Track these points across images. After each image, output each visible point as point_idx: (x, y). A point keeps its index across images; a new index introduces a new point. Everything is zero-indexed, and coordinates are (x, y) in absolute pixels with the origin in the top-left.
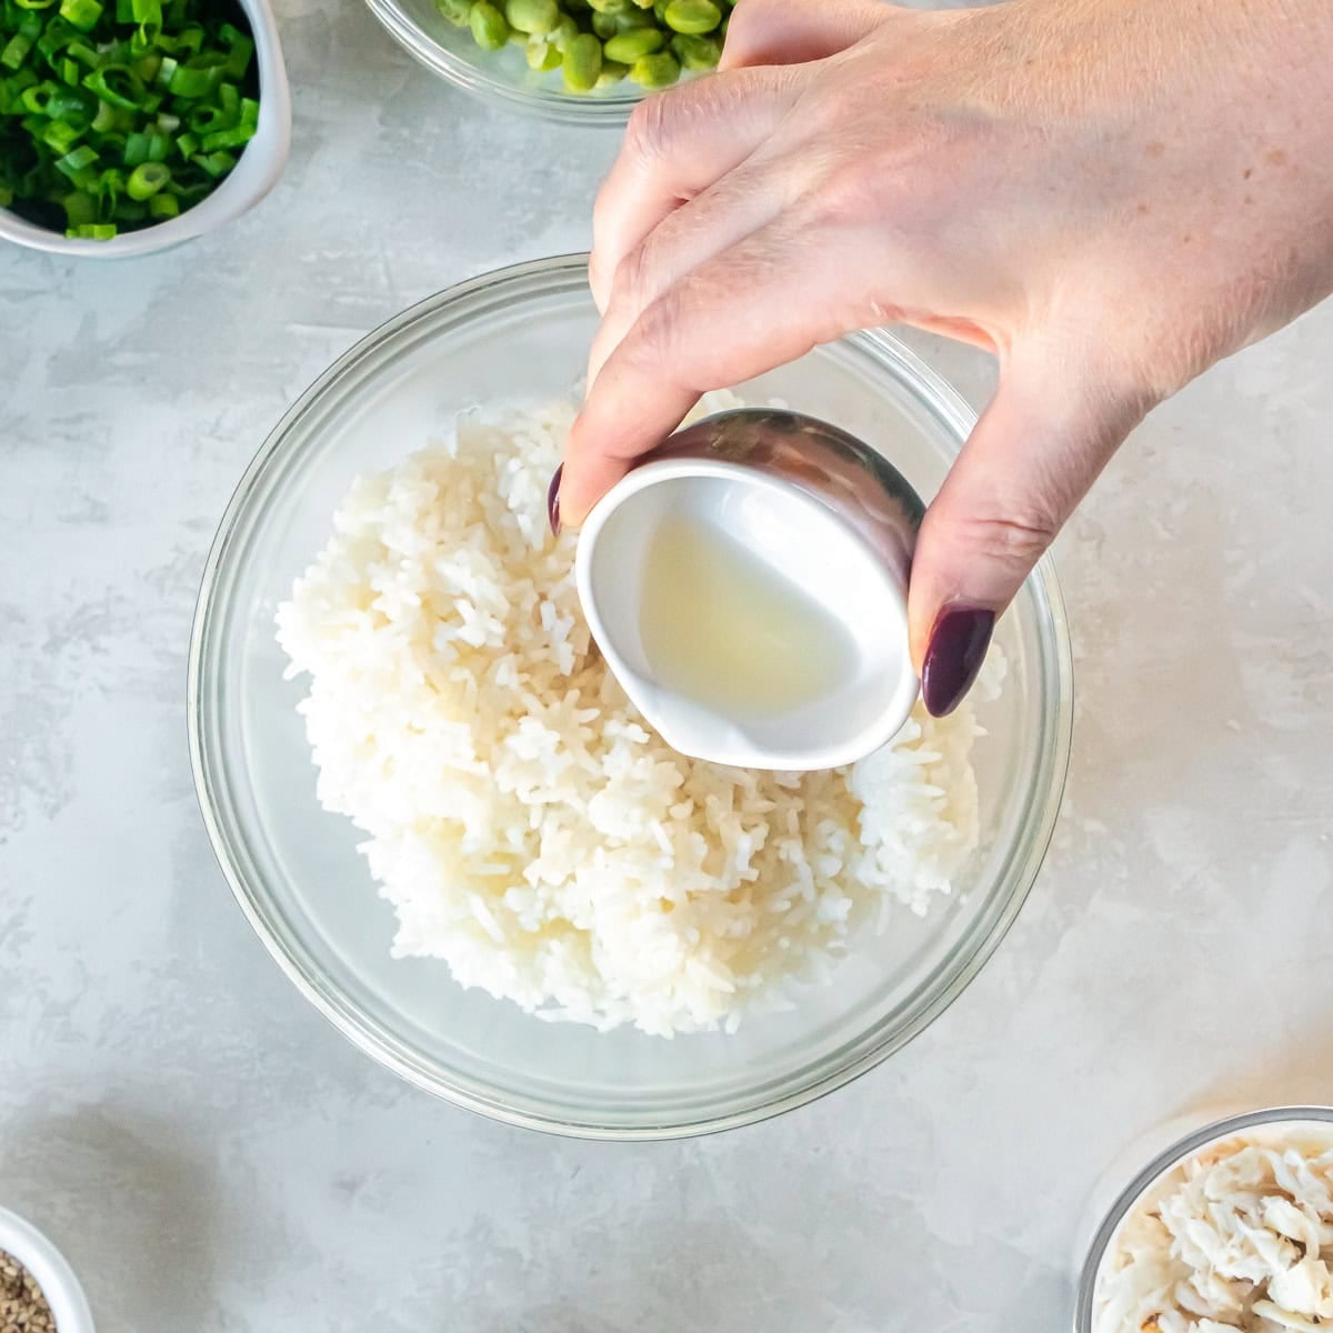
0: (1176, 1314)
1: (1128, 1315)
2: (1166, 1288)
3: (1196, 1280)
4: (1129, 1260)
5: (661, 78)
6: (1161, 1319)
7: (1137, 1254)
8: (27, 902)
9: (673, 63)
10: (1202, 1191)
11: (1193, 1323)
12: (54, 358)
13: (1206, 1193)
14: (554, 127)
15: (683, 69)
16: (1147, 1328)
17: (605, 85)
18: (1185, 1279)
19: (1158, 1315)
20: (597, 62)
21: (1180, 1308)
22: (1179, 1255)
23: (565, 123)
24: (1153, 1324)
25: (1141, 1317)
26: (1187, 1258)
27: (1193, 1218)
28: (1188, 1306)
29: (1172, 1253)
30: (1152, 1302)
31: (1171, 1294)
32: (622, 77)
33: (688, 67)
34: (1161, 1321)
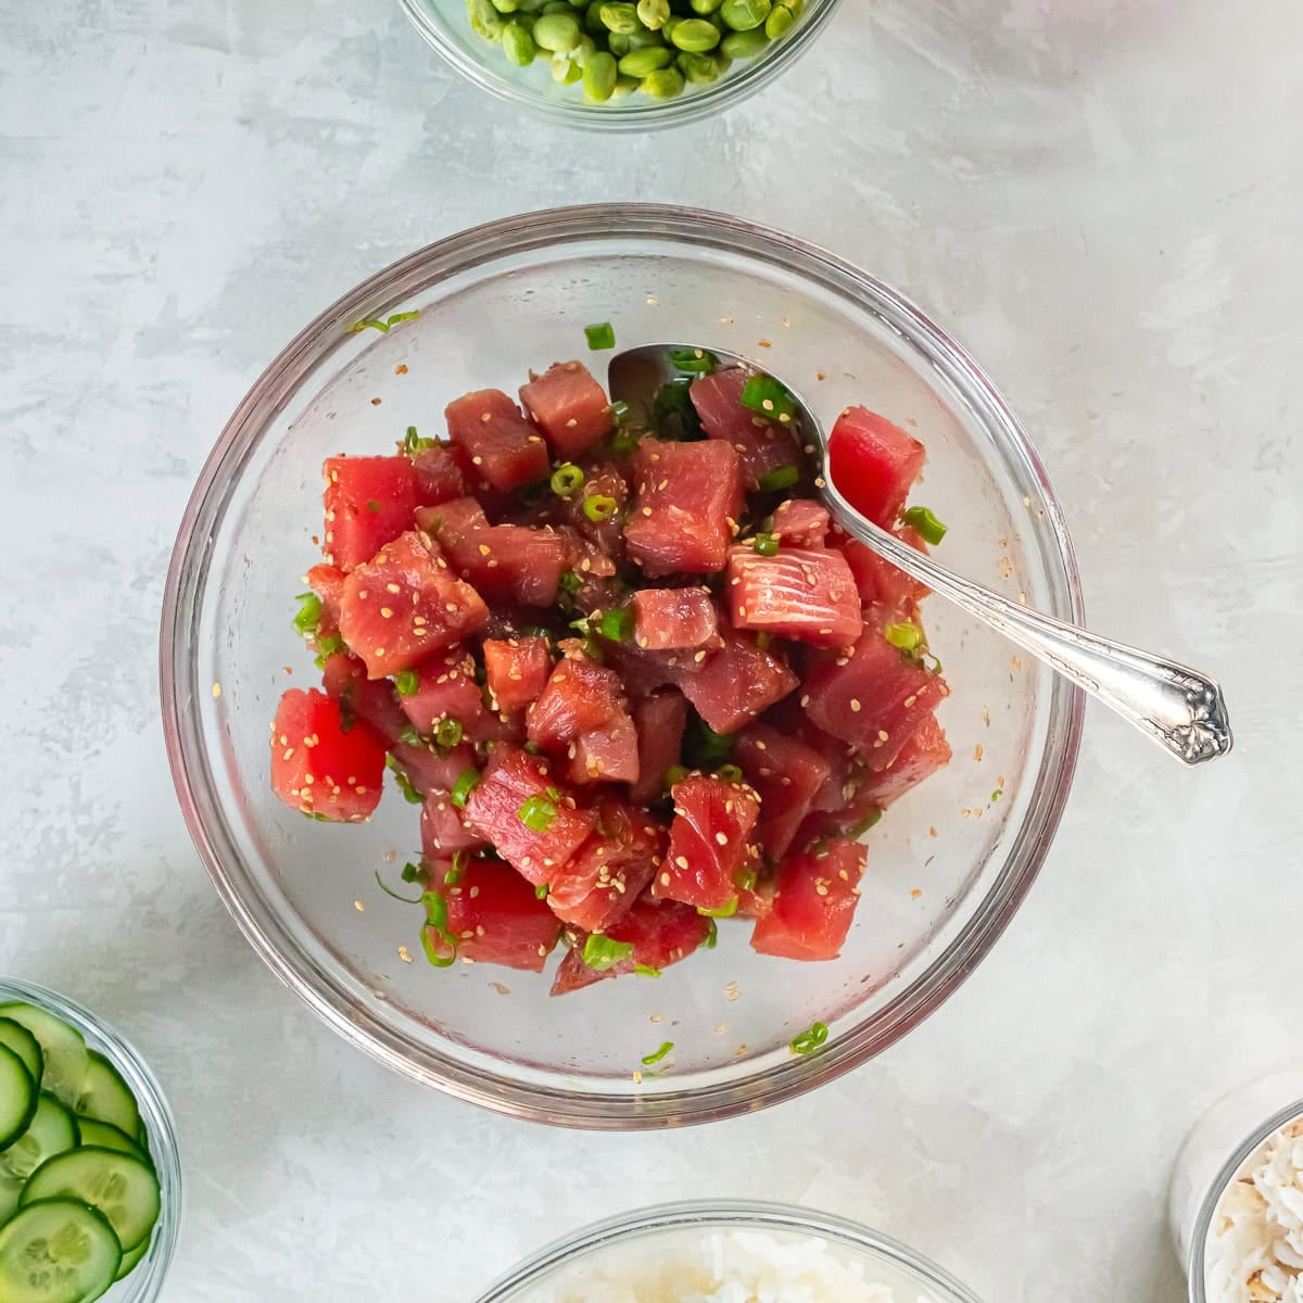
0: (1277, 1269)
1: (1234, 1272)
2: (1266, 1246)
3: (1291, 1238)
4: (1229, 1223)
5: (668, 90)
6: (1263, 1273)
7: (1235, 1218)
8: (117, 806)
9: (679, 77)
10: (1290, 1161)
11: (1292, 1277)
12: (142, 334)
13: (1294, 1163)
14: (575, 133)
15: (687, 82)
16: (1252, 1283)
17: (619, 97)
18: (1282, 1238)
19: (1260, 1271)
20: (613, 76)
21: (1278, 1263)
22: (1275, 1219)
23: (584, 129)
24: (1257, 1280)
25: (1246, 1274)
26: (1282, 1221)
27: (1284, 1186)
28: (1285, 1261)
29: (1269, 1218)
30: (1255, 1260)
31: (1269, 1252)
32: (635, 89)
33: (691, 80)
34: (1265, 1277)
